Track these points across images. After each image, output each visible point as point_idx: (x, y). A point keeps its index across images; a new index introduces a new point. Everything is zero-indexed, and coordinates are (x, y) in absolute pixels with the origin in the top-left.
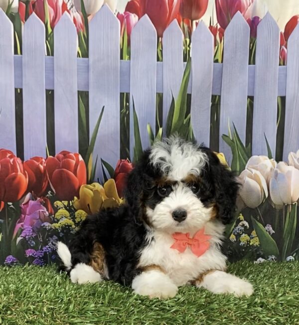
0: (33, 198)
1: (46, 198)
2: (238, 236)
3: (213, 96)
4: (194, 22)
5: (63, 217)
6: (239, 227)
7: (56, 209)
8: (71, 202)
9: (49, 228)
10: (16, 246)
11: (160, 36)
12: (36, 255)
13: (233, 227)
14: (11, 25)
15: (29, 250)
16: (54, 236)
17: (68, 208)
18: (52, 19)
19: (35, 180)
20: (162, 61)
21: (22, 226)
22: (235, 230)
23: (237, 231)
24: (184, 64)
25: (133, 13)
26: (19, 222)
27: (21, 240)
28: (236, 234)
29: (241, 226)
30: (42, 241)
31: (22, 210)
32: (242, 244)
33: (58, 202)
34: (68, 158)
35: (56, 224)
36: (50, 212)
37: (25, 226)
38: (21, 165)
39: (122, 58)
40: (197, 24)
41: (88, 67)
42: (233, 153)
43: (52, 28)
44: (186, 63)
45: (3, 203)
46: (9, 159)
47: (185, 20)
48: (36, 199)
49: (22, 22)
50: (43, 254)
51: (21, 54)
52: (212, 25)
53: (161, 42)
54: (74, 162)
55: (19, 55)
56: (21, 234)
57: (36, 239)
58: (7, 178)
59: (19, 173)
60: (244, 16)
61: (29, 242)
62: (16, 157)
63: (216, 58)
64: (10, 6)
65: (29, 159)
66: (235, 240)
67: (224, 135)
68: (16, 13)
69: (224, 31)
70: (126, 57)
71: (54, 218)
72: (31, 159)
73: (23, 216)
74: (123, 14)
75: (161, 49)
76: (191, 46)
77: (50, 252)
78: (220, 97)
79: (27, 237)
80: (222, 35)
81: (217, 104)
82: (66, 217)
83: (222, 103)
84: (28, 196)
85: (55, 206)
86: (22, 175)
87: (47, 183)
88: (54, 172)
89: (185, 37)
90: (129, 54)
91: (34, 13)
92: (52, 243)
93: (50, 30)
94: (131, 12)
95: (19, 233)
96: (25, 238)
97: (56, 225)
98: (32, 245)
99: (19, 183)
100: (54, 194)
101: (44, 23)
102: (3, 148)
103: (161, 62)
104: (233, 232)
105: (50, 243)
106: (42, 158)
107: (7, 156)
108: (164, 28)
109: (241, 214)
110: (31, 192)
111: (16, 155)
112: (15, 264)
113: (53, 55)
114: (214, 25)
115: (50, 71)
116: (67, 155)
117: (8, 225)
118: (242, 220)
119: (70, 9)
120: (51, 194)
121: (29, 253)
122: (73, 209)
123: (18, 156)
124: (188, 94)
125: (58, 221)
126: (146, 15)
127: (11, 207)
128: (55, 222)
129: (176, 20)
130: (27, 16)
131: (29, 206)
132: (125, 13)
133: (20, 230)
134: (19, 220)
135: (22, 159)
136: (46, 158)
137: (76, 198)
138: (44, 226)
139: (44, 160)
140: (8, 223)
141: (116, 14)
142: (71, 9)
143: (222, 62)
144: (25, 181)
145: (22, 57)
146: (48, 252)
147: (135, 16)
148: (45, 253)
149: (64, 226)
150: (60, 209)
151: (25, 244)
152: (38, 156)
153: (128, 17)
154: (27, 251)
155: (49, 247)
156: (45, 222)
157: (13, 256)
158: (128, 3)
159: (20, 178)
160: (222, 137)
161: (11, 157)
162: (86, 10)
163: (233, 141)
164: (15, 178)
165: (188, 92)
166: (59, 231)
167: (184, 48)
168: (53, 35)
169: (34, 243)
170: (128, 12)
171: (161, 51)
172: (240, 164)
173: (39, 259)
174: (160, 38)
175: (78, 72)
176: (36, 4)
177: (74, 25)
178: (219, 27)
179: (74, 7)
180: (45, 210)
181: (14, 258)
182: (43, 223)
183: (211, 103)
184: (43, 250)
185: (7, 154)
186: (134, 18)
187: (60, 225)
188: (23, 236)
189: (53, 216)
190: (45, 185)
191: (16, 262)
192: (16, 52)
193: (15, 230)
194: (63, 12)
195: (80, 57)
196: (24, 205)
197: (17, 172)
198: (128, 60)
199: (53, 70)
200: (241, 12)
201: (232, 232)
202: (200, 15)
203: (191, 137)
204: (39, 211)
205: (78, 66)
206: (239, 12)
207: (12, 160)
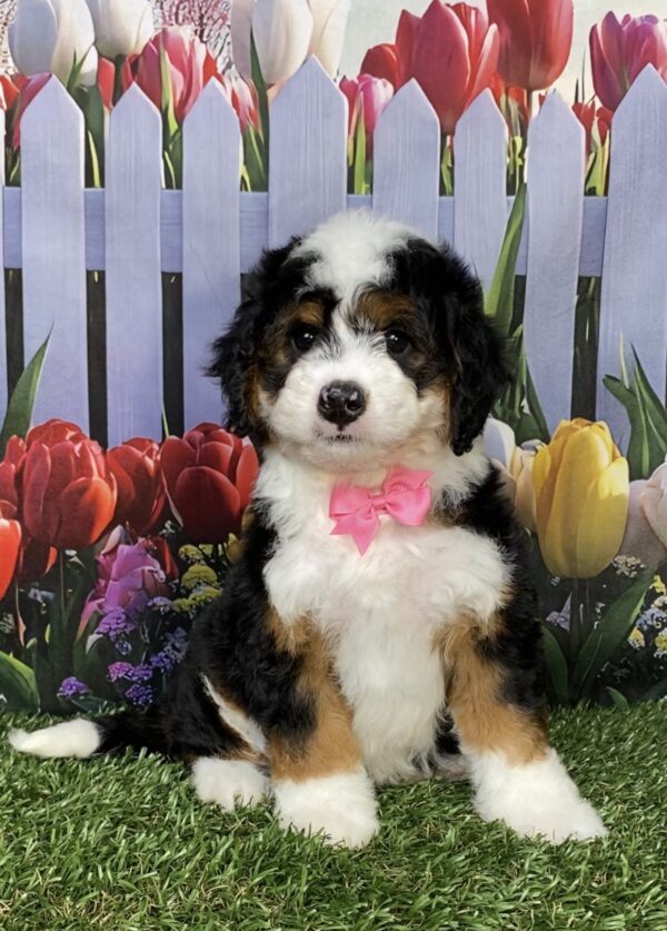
0: (129, 539)
1: (160, 539)
2: (650, 634)
3: (581, 279)
4: (535, 94)
5: (199, 584)
6: (654, 610)
7: (184, 565)
8: (220, 546)
9: (168, 609)
10: (84, 656)
11: (447, 131)
12: (133, 675)
13: (637, 610)
14: (78, 118)
15: (118, 664)
16: (179, 629)
17: (212, 561)
18: (178, 98)
19: (133, 495)
20: (452, 194)
21: (100, 606)
22: (644, 617)
23: (650, 622)
24: (508, 202)
25: (380, 78)
26: (94, 598)
27: (99, 640)
28: (645, 627)
29: (660, 608)
30: (148, 641)
31: (99, 567)
32: (659, 653)
33: (190, 547)
34: (213, 440)
35: (184, 600)
36: (168, 570)
37: (108, 608)
38: (101, 458)
39: (351, 189)
40: (542, 99)
41: (267, 214)
42: (632, 421)
43: (180, 119)
44: (513, 198)
45: (53, 552)
46: (70, 443)
47: (512, 90)
48: (135, 542)
49: (106, 109)
50: (151, 673)
51: (102, 185)
52: (580, 100)
53: (451, 147)
54: (228, 450)
55: (97, 188)
56: (97, 626)
57: (133, 637)
58: (66, 490)
59: (96, 477)
60: (662, 76)
61: (117, 646)
62: (88, 441)
63: (590, 185)
64: (76, 69)
65: (120, 445)
66: (643, 643)
67: (609, 377)
68: (91, 88)
69: (612, 116)
70: (361, 186)
71: (178, 586)
72: (124, 443)
73: (102, 582)
74: (356, 81)
75: (450, 165)
76: (526, 156)
77: (168, 667)
78: (599, 280)
79: (112, 634)
80: (606, 125)
81: (593, 299)
82: (208, 583)
83: (603, 296)
84: (117, 533)
85: (183, 556)
86: (103, 482)
87: (162, 499)
88: (181, 475)
89: (512, 134)
90: (369, 178)
91: (134, 85)
92: (173, 646)
93: (173, 126)
94: (374, 75)
95: (93, 624)
96: (106, 635)
97: (185, 603)
98: (124, 653)
99: (95, 502)
100: (180, 529)
101: (161, 109)
102: (56, 417)
103: (451, 198)
104: (638, 622)
105: (169, 647)
106: (151, 441)
107: (68, 438)
108: (459, 113)
109: (658, 578)
110: (124, 525)
111: (88, 435)
112: (82, 698)
113: (179, 186)
114: (586, 101)
115: (174, 224)
116: (213, 433)
117: (66, 605)
118: (662, 593)
119: (223, 73)
120: (172, 527)
121: (117, 671)
122: (225, 563)
123: (92, 438)
124: (517, 276)
125: (189, 592)
126: (413, 81)
127: (73, 562)
128: (181, 596)
129: (488, 92)
130: (118, 92)
131: (118, 558)
132: (359, 78)
133: (95, 618)
134: (93, 592)
135: (104, 444)
136: (160, 441)
137: (232, 536)
138: (154, 605)
139: (156, 447)
140: (66, 600)
141: (339, 80)
142: (226, 74)
143: (606, 193)
144: (108, 496)
145: (103, 193)
146: (164, 667)
147: (385, 85)
148: (157, 670)
149: (202, 604)
150: (193, 564)
151: (106, 649)
152: (142, 436)
153: (367, 88)
154: (112, 668)
155: (167, 657)
156: (157, 596)
157: (78, 680)
158: (369, 51)
159: (97, 491)
160: (604, 381)
161: (76, 439)
162: (264, 72)
163: (631, 391)
164: (83, 490)
165: (518, 271)
166: (192, 616)
167: (508, 160)
168: (181, 137)
169: (130, 647)
170: (367, 75)
171: (451, 170)
172: (651, 449)
173: (141, 685)
174: (448, 138)
175: (241, 226)
176: (141, 61)
177: (235, 111)
178: (598, 105)
179: (233, 67)
180: (158, 566)
181: (82, 685)
182: (152, 598)
183: (576, 298)
184: (150, 664)
185: (66, 432)
186: (382, 90)
187: (193, 602)
188: (101, 630)
189: (177, 581)
190: (157, 505)
191: (85, 694)
192: (89, 182)
193: (83, 616)
194: (206, 80)
195: (246, 189)
196: (104, 555)
197: (90, 475)
198: (366, 193)
199: (181, 224)
200: (656, 67)
201: (634, 625)
202: (550, 75)
203: (525, 383)
204: (143, 571)
205: (241, 211)
206: (650, 66)
207: (77, 448)
